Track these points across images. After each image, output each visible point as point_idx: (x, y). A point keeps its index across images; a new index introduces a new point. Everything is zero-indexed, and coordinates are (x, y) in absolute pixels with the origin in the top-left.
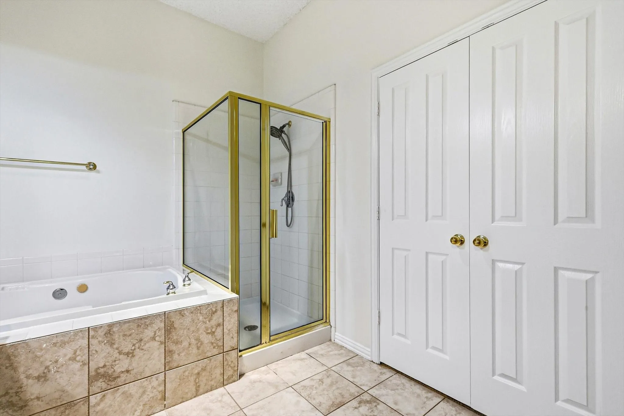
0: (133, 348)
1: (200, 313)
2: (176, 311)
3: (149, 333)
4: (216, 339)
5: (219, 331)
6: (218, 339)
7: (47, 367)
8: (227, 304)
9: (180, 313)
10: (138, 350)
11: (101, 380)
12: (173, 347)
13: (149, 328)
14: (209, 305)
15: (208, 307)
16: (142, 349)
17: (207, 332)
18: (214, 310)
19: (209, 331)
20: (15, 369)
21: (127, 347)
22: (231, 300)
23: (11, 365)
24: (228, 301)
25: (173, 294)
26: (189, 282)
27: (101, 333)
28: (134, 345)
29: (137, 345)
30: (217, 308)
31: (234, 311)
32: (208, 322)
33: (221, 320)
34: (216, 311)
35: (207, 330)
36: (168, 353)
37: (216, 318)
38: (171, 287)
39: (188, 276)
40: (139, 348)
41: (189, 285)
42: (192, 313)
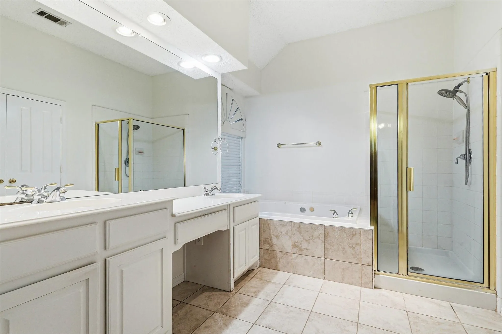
0: (309, 239)
1: (345, 232)
2: (330, 226)
3: (316, 234)
4: (356, 253)
5: (358, 248)
6: (357, 254)
7: (279, 233)
8: (364, 232)
9: (333, 228)
10: (311, 240)
11: (296, 248)
12: (329, 247)
13: (316, 231)
14: (350, 228)
15: (350, 230)
16: (313, 241)
17: (349, 246)
18: (354, 233)
19: (351, 246)
20: (270, 230)
21: (307, 238)
22: (367, 231)
23: (269, 228)
24: (364, 230)
25: (336, 218)
26: (351, 215)
27: (296, 226)
28: (309, 237)
29: (311, 238)
30: (356, 233)
31: (369, 238)
32: (350, 240)
33: (359, 242)
34: (355, 235)
35: (349, 245)
36: (326, 249)
37: (356, 239)
38: (335, 214)
39: (351, 211)
40: (312, 240)
41: (352, 216)
42: (339, 230)
